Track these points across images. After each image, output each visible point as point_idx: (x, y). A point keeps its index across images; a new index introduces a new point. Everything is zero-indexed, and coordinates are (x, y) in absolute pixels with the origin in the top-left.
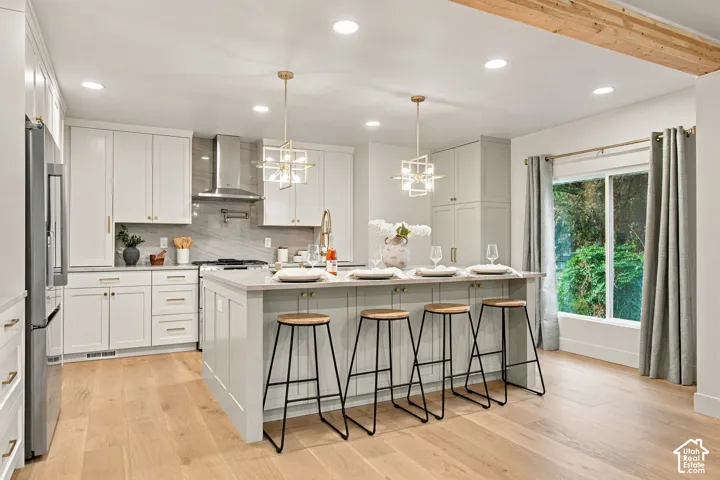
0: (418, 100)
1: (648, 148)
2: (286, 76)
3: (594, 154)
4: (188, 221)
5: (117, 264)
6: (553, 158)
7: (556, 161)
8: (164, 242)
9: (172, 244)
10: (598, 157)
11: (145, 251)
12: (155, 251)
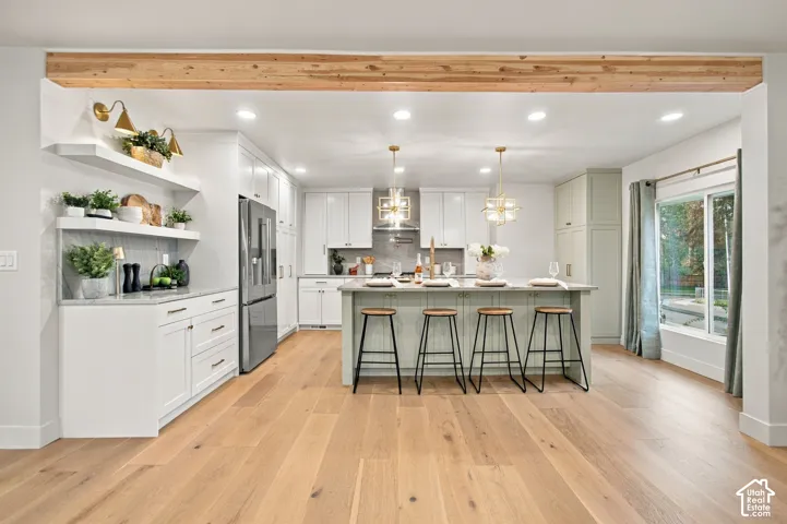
0: (501, 150)
1: (734, 167)
2: (394, 149)
3: (690, 174)
4: (370, 246)
5: (331, 274)
6: (656, 181)
7: (658, 184)
8: (359, 259)
9: (363, 262)
10: (695, 177)
11: (347, 266)
12: (352, 265)
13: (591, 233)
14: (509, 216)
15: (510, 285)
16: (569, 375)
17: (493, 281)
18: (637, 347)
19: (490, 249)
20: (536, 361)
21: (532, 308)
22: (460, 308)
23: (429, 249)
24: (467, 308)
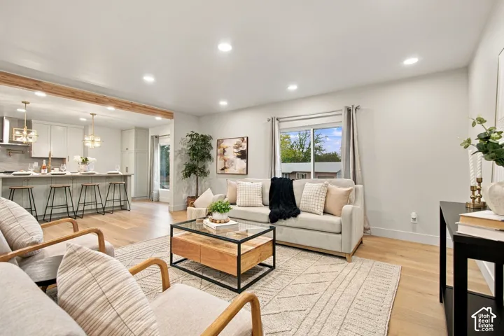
2: (25, 103)
6: (159, 137)
13: (136, 153)
14: (97, 145)
15: (97, 173)
16: (123, 208)
17: (89, 172)
18: (150, 197)
19: (86, 159)
20: (109, 204)
21: (108, 183)
22: (71, 185)
23: (48, 158)
24: (75, 185)
